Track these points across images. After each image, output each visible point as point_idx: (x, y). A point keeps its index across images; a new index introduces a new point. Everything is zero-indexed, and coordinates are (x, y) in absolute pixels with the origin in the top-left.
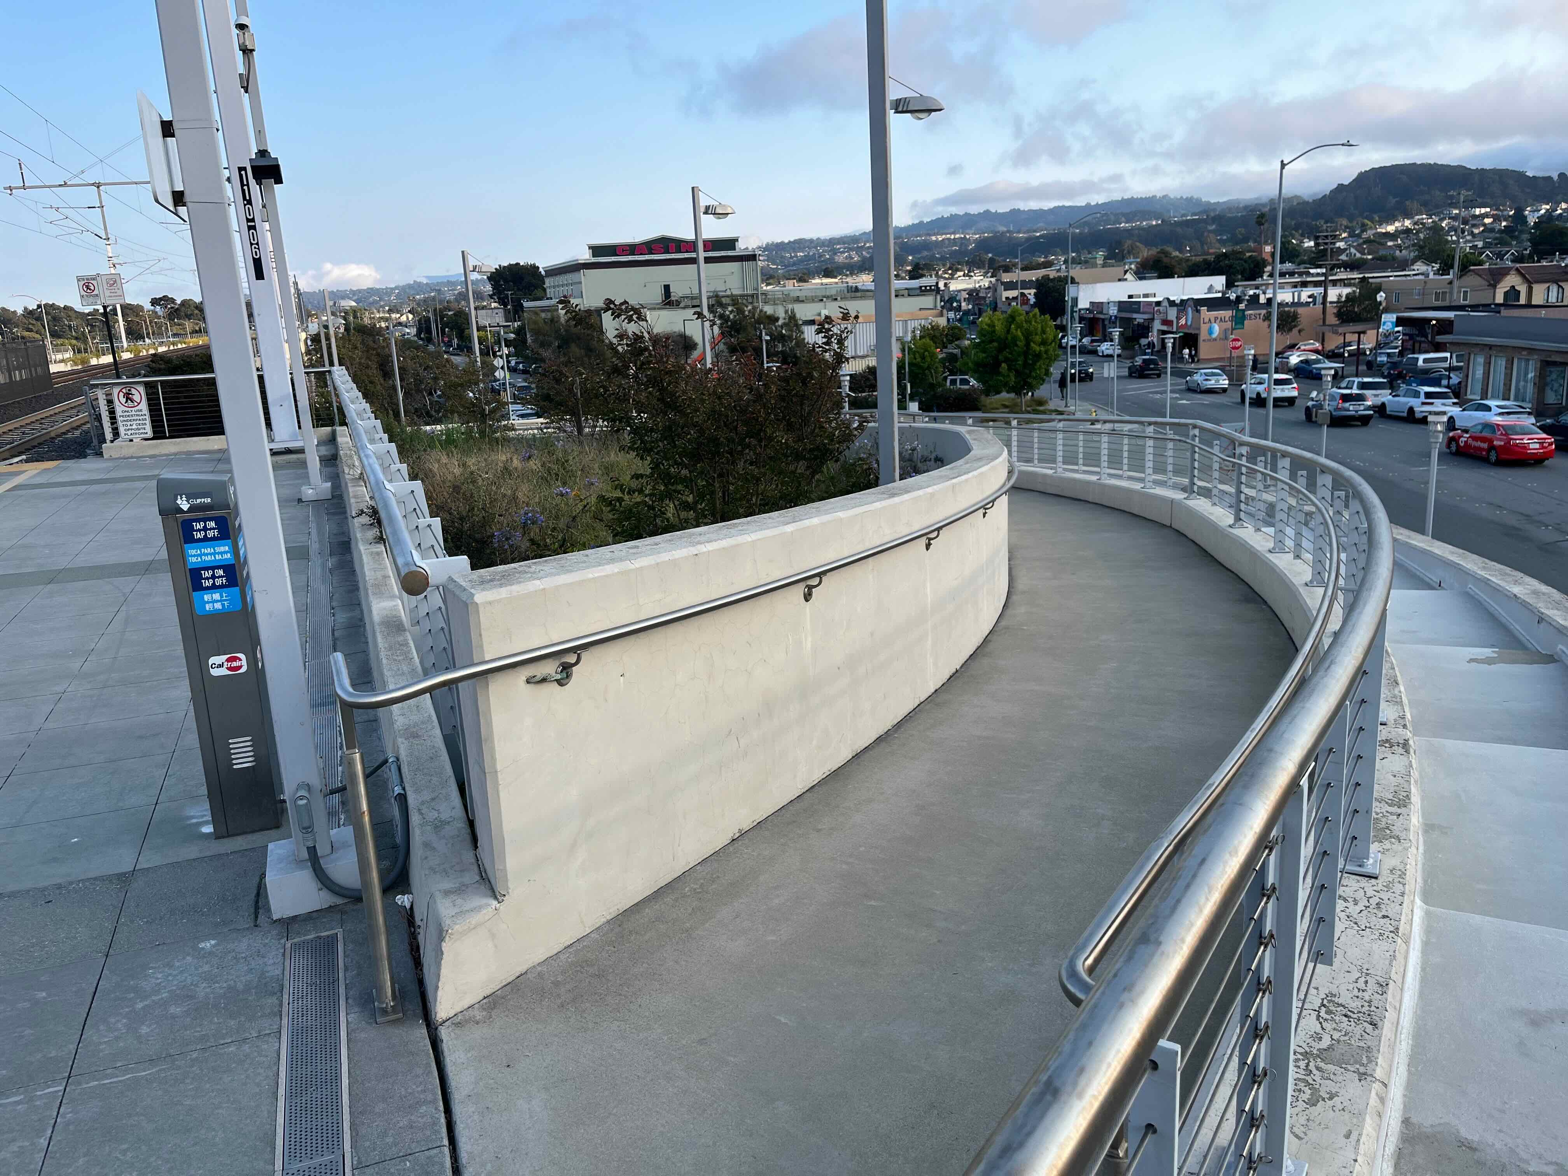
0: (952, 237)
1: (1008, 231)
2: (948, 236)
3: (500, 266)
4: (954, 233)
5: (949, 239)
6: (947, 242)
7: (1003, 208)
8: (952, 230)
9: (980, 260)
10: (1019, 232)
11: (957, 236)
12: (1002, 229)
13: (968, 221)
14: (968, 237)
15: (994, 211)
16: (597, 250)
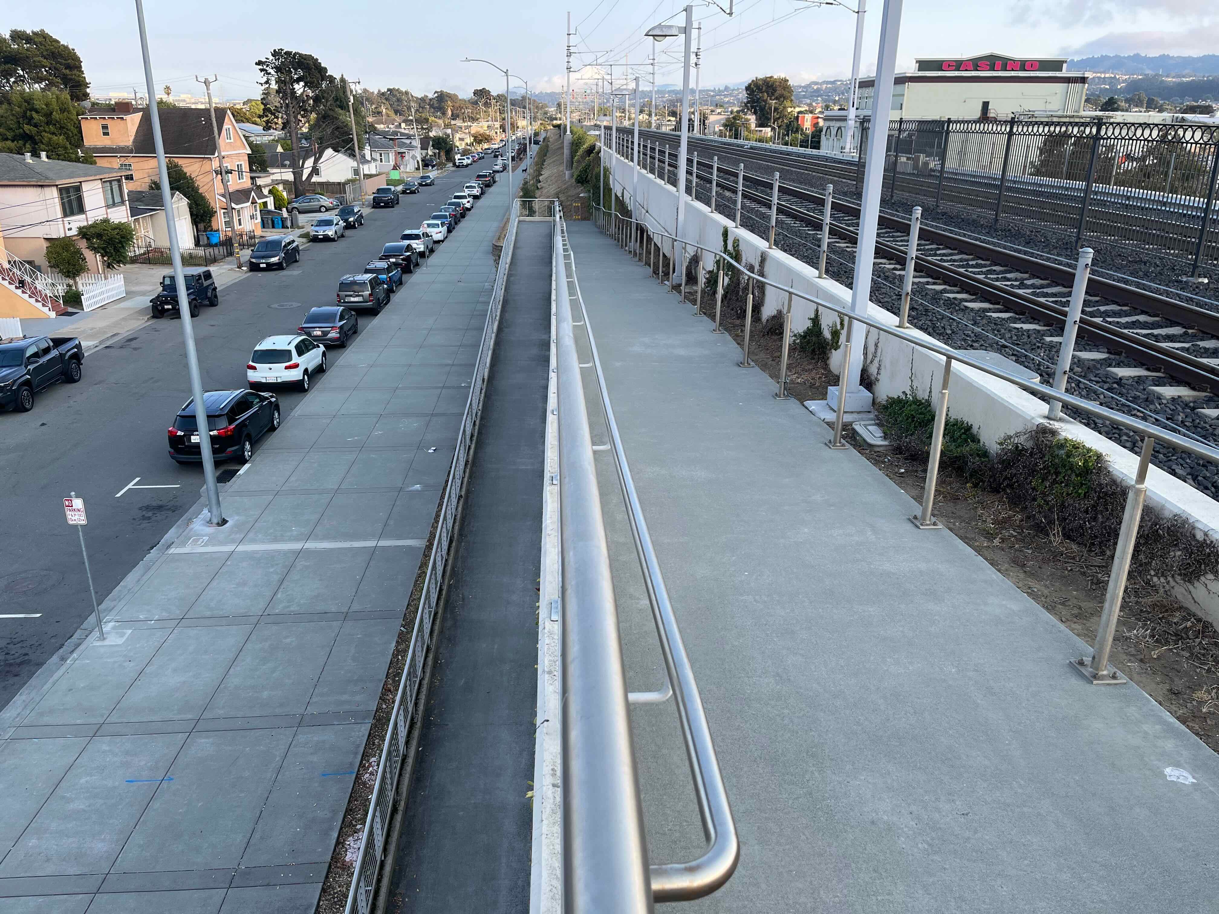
0: (1103, 76)
1: (1157, 75)
2: (1099, 75)
3: (757, 78)
4: (1104, 72)
5: (1099, 78)
6: (1097, 80)
7: (1154, 53)
8: (1102, 70)
9: (1139, 99)
10: (1168, 76)
11: (1107, 75)
12: (1150, 72)
13: (1118, 63)
14: (1118, 77)
15: (1143, 55)
16: (923, 65)
